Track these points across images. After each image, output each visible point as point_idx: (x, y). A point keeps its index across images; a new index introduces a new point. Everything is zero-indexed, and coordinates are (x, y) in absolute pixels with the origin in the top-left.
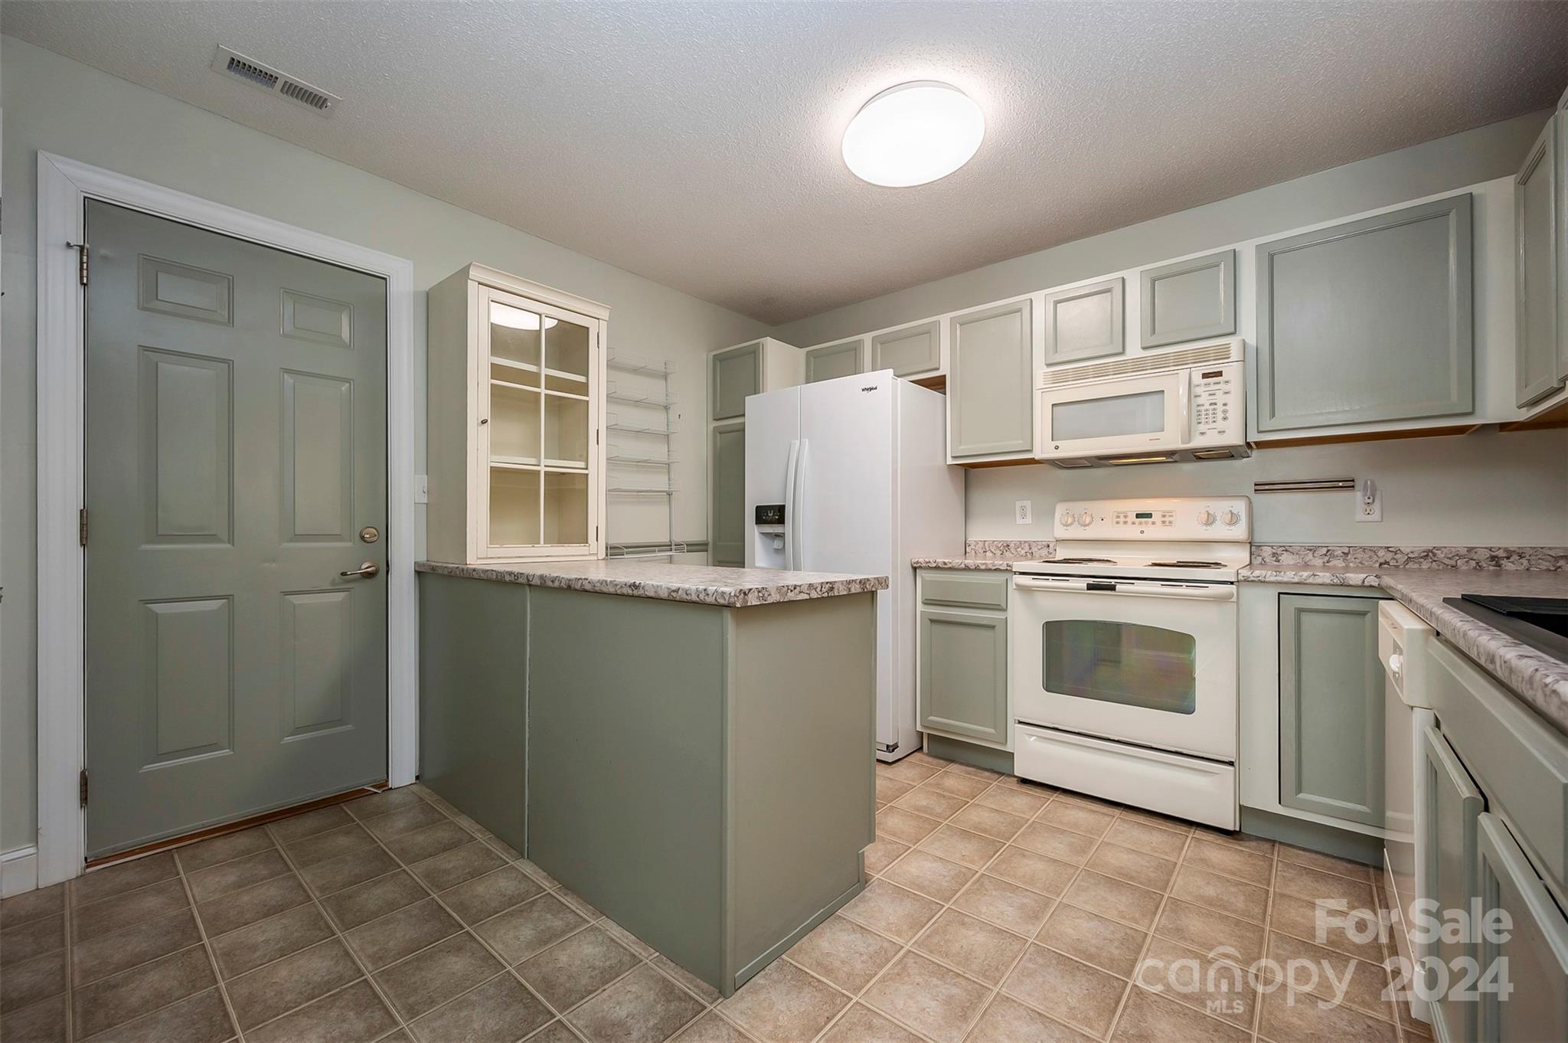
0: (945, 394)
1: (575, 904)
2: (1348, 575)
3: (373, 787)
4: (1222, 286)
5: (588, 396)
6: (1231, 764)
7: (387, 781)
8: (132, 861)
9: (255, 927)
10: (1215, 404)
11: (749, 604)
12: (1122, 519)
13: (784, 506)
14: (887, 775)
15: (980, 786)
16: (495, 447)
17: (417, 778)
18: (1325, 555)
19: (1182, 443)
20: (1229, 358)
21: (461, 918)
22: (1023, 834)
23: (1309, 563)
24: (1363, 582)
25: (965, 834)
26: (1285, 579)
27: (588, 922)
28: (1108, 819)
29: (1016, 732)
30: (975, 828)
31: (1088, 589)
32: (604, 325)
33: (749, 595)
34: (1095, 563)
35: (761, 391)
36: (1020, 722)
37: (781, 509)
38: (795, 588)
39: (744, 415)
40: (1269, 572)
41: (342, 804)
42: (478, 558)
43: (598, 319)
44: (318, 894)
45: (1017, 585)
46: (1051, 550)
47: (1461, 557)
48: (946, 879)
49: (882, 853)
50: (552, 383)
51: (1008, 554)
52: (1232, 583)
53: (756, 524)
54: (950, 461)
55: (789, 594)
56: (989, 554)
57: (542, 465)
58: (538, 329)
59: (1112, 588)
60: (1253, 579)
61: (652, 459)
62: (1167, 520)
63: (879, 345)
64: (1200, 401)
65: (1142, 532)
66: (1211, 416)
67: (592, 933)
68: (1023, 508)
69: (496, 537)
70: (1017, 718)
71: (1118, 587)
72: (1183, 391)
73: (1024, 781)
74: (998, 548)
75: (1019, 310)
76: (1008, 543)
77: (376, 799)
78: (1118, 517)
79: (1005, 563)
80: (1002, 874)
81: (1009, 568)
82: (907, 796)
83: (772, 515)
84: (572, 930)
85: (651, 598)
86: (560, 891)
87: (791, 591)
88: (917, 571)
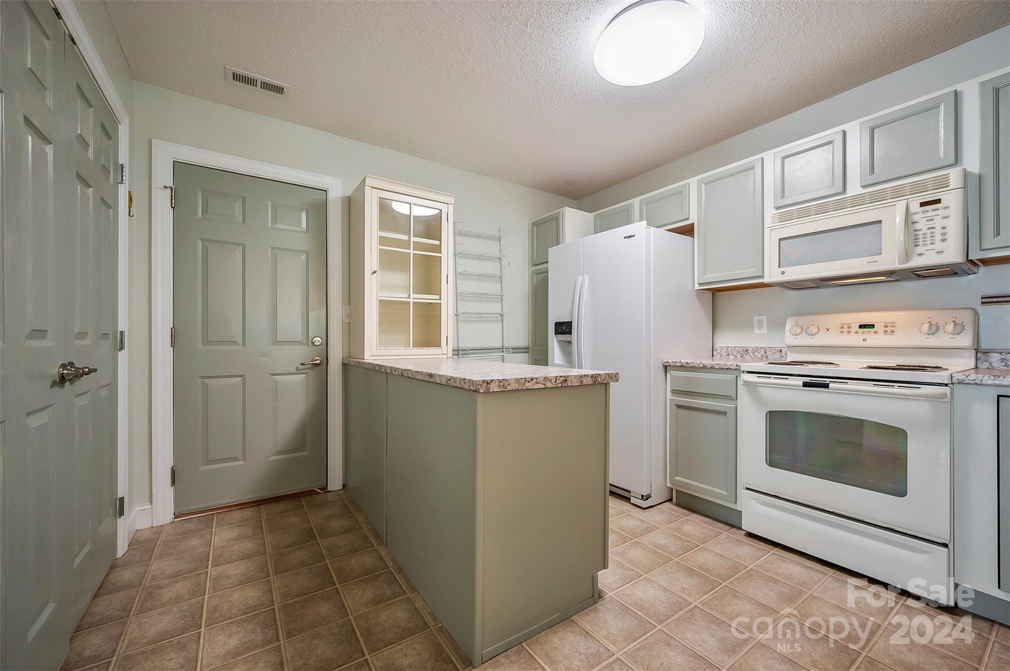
0: (694, 237)
1: (402, 580)
3: (319, 489)
4: (942, 124)
5: (441, 253)
6: (945, 545)
7: (327, 486)
8: (195, 517)
9: (234, 565)
10: (933, 228)
11: (491, 390)
12: (846, 330)
13: (572, 322)
14: (640, 517)
15: (712, 534)
16: (382, 287)
17: (344, 486)
20: (948, 186)
21: (336, 578)
22: (739, 578)
25: (690, 572)
26: (1005, 383)
27: (406, 594)
28: (820, 576)
29: (743, 494)
30: (700, 567)
31: (804, 386)
32: (451, 207)
33: (491, 384)
34: (819, 365)
35: (561, 243)
36: (747, 489)
37: (569, 324)
38: (532, 380)
39: (548, 262)
40: (995, 376)
41: (301, 498)
42: (371, 356)
43: (448, 204)
44: (270, 550)
45: (744, 381)
46: (783, 354)
48: (664, 605)
49: (620, 576)
50: (417, 246)
51: (747, 357)
52: (946, 385)
53: (555, 334)
54: (697, 287)
55: (527, 384)
56: (731, 357)
57: (411, 297)
58: (409, 214)
59: (826, 386)
60: (974, 381)
61: (488, 292)
62: (889, 328)
63: (644, 205)
64: (917, 226)
65: (865, 340)
66: (928, 239)
67: (406, 602)
68: (760, 322)
69: (382, 343)
70: (746, 485)
71: (832, 385)
72: (899, 219)
73: (751, 535)
74: (739, 352)
75: (752, 168)
76: (747, 349)
77: (319, 496)
78: (842, 328)
79: (736, 363)
80: (712, 609)
81: (738, 368)
82: (651, 535)
83: (563, 328)
84: (395, 597)
85: (439, 384)
86: (397, 570)
87: (529, 382)
88: (667, 368)
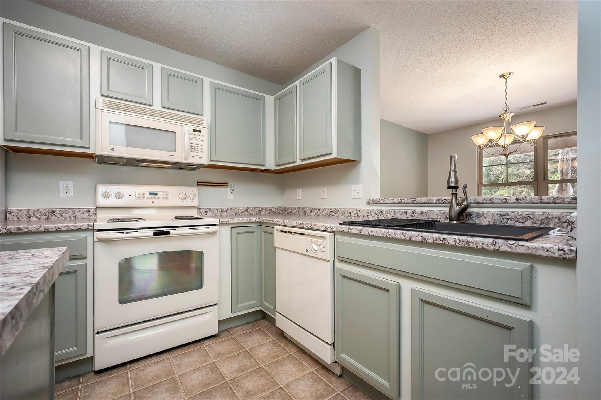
2: (252, 218)
6: (216, 304)
10: (198, 144)
18: (221, 211)
19: (184, 160)
20: (203, 125)
23: (216, 215)
24: (256, 220)
26: (235, 222)
29: (96, 341)
31: (154, 235)
36: (99, 333)
40: (230, 219)
45: (98, 239)
47: (253, 210)
51: (53, 218)
52: (216, 225)
54: (3, 142)
59: (168, 233)
60: (224, 222)
62: (165, 195)
64: (192, 141)
65: (153, 202)
68: (66, 186)
71: (172, 232)
73: (100, 372)
75: (79, 50)
76: (53, 210)
78: (139, 194)
